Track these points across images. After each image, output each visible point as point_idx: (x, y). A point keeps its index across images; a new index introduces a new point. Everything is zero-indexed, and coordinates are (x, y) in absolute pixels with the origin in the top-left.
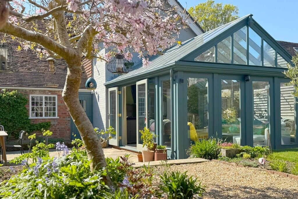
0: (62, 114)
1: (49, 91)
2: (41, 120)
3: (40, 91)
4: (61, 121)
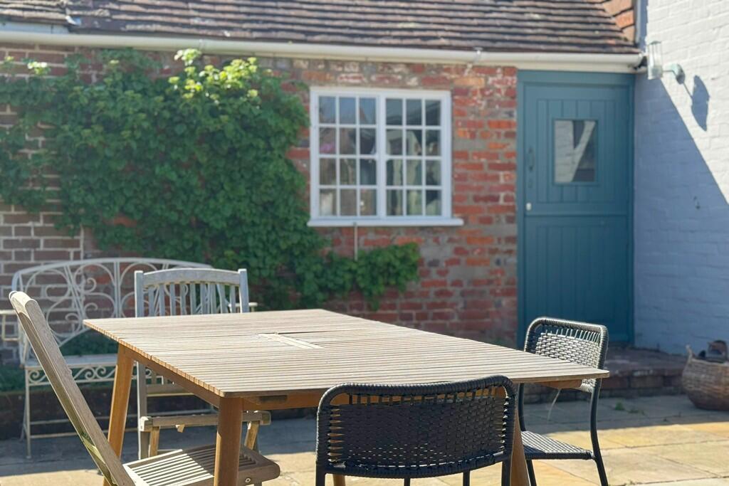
0: (477, 199)
1: (408, 65)
2: (371, 236)
3: (362, 64)
4: (469, 241)
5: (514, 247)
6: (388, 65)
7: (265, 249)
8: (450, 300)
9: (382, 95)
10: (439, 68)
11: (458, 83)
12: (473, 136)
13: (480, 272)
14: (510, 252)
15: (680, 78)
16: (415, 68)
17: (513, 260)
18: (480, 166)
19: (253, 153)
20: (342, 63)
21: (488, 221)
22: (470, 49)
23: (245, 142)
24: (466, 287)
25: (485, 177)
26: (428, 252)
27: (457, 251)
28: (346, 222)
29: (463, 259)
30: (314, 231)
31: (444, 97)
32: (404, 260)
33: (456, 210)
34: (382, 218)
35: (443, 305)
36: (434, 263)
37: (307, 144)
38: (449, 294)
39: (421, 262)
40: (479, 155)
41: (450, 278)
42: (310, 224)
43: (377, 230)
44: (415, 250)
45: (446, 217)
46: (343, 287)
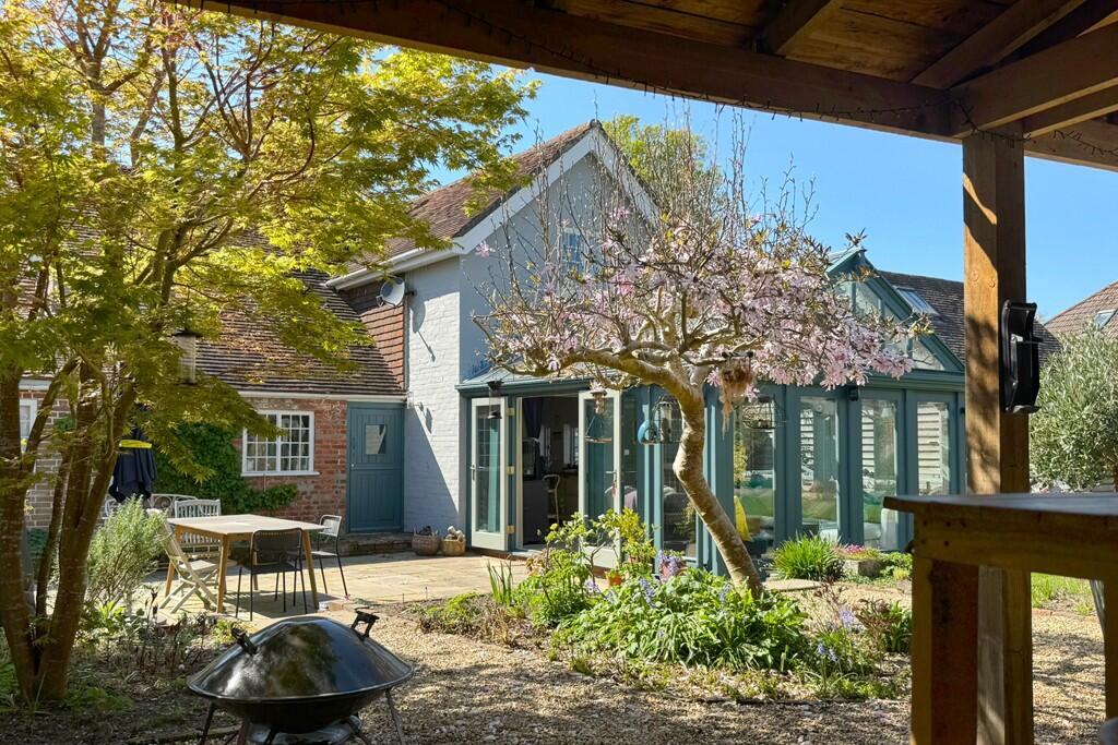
0: (326, 462)
1: (293, 400)
2: (273, 481)
3: (270, 399)
4: (322, 482)
5: (344, 485)
6: (283, 400)
7: (219, 488)
8: (312, 511)
9: (279, 414)
10: (309, 401)
11: (318, 408)
12: (325, 433)
13: (328, 497)
14: (343, 487)
15: (422, 408)
16: (296, 401)
17: (344, 491)
18: (328, 447)
19: (214, 443)
20: (260, 399)
21: (332, 473)
22: (324, 393)
23: (210, 437)
24: (320, 504)
25: (331, 452)
26: (301, 488)
27: (315, 487)
28: (260, 474)
29: (319, 491)
30: (243, 479)
31: (311, 414)
32: (288, 492)
33: (315, 468)
34: (279, 472)
35: (308, 513)
36: (305, 493)
37: (241, 437)
38: (311, 508)
39: (298, 492)
40: (328, 441)
41: (312, 500)
42: (242, 475)
43: (275, 477)
44: (295, 487)
45: (311, 471)
46: (257, 506)
